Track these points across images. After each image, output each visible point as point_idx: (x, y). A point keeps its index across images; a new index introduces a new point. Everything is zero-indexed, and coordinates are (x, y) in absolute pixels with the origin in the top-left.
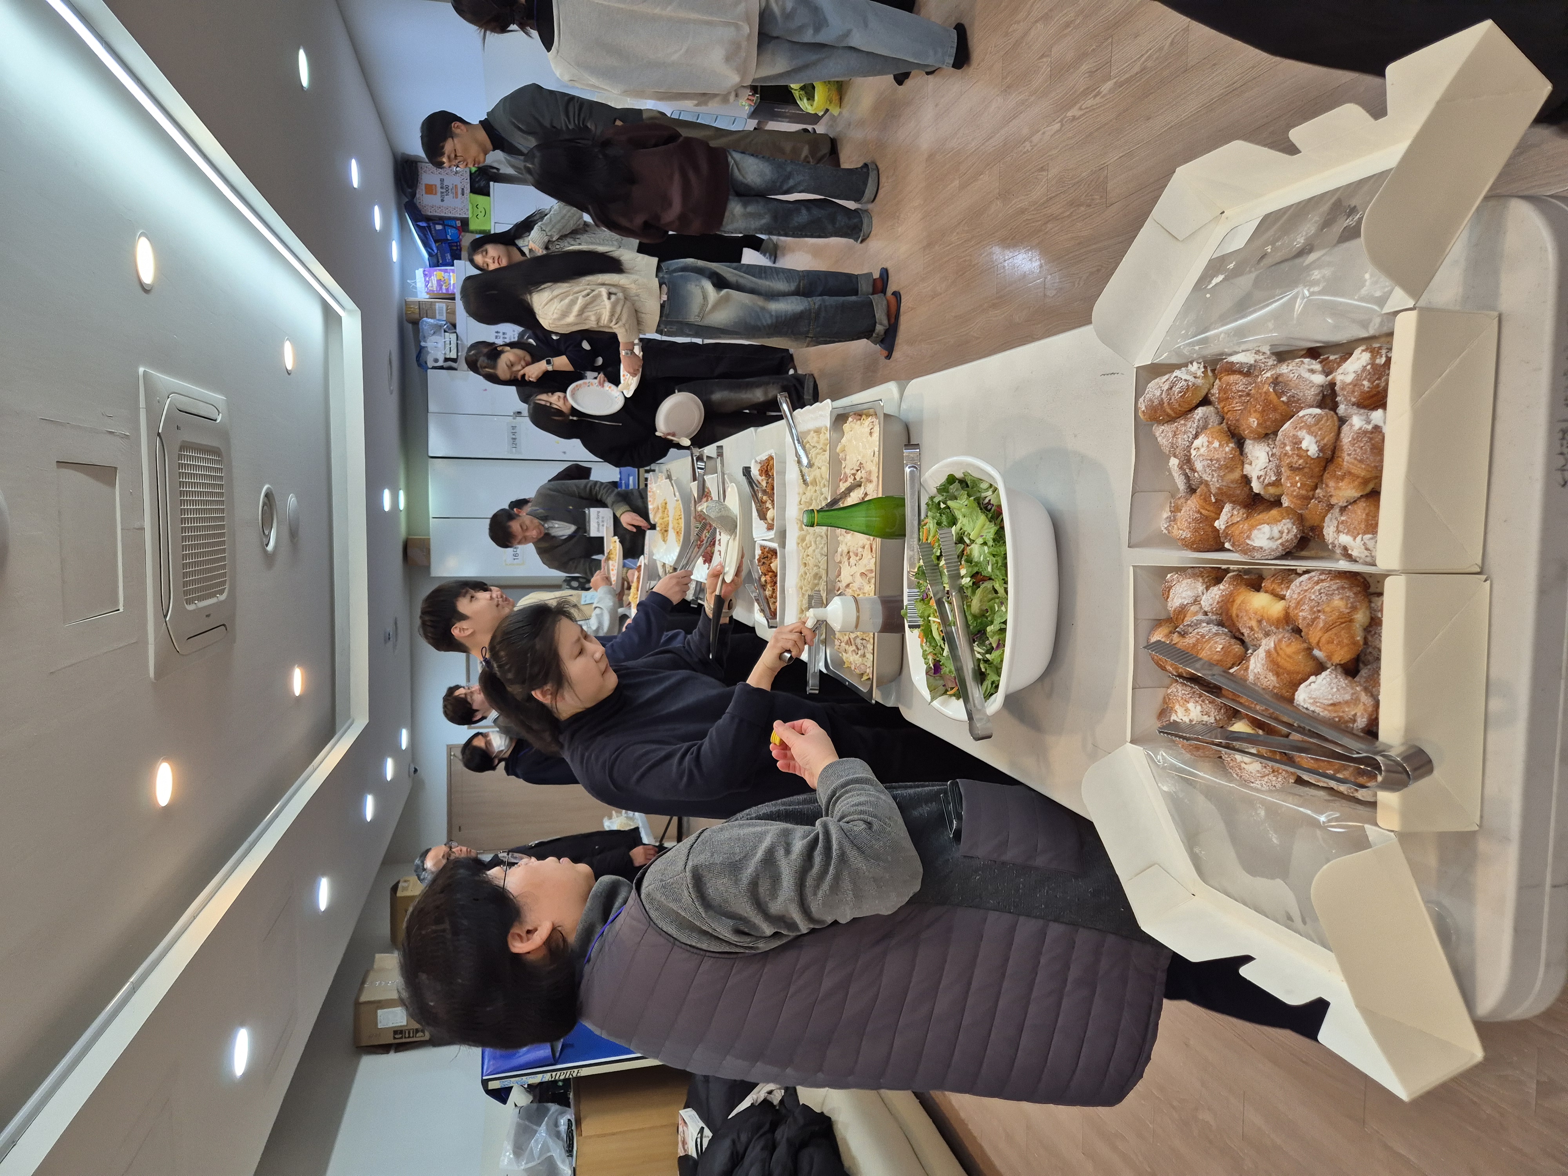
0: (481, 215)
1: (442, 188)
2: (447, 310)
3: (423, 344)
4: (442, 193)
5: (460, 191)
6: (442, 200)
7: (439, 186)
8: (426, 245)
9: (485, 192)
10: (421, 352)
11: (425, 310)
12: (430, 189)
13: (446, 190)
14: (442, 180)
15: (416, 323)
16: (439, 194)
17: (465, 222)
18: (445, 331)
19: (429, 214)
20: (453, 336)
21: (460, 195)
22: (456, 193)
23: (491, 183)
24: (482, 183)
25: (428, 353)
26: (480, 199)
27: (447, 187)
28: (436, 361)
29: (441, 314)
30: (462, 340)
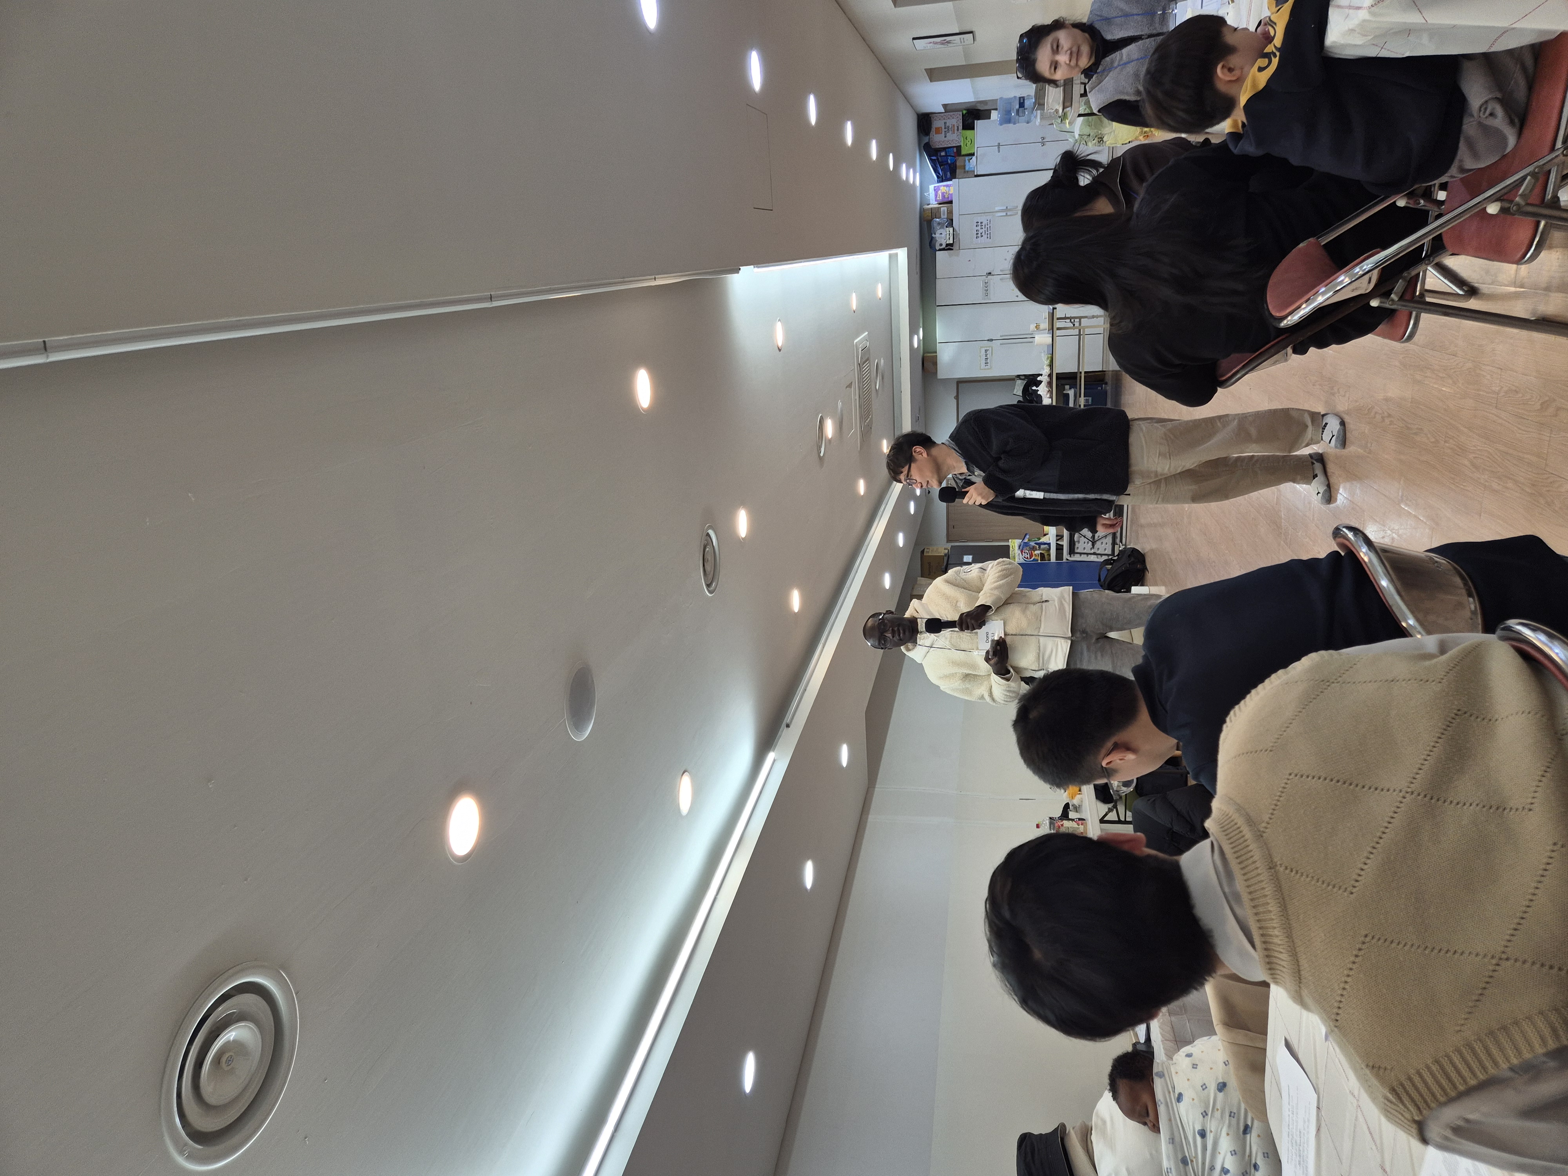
0: (969, 144)
1: (945, 128)
2: (947, 211)
3: (933, 235)
4: (945, 131)
5: (956, 128)
6: (945, 137)
7: (943, 127)
8: (936, 171)
9: (971, 127)
10: (932, 240)
11: (935, 213)
12: (938, 131)
13: (947, 128)
14: (945, 123)
15: (929, 222)
16: (943, 133)
17: (959, 148)
18: (946, 227)
19: (937, 147)
20: (951, 229)
21: (956, 131)
22: (954, 130)
23: (976, 121)
24: (970, 121)
25: (936, 241)
26: (968, 133)
27: (948, 127)
28: (941, 245)
29: (944, 214)
30: (956, 231)
